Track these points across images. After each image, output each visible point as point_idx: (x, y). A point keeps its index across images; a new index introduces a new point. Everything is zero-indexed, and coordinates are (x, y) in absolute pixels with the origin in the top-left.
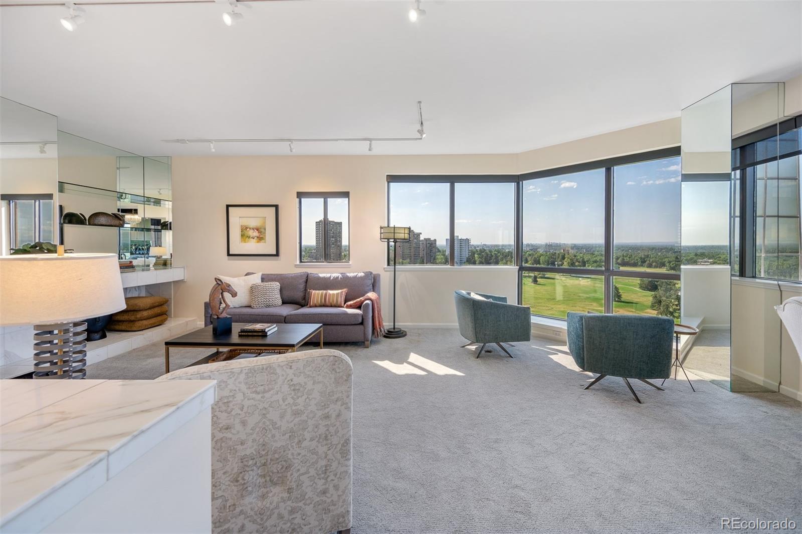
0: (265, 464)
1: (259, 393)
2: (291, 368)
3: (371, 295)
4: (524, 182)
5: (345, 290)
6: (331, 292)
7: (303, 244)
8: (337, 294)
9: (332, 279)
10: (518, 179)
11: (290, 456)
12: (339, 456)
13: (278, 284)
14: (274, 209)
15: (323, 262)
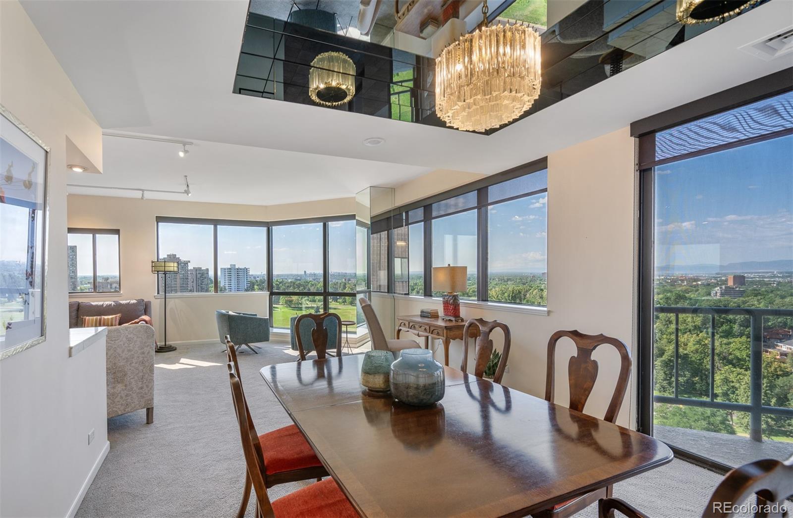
0: (115, 373)
1: (112, 341)
2: (127, 330)
3: (145, 317)
4: (273, 227)
5: (119, 315)
6: (106, 317)
8: (112, 319)
9: (105, 307)
10: (269, 226)
11: (126, 370)
12: (148, 371)
15: (92, 292)
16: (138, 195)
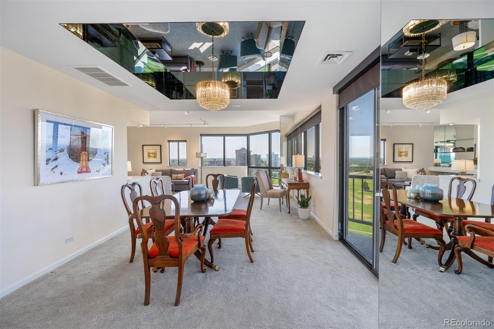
3: (193, 176)
4: (250, 136)
5: (184, 174)
6: (179, 175)
7: (180, 158)
8: (181, 176)
9: (180, 171)
13: (161, 172)
14: (160, 146)
15: (177, 165)
16: (190, 126)
